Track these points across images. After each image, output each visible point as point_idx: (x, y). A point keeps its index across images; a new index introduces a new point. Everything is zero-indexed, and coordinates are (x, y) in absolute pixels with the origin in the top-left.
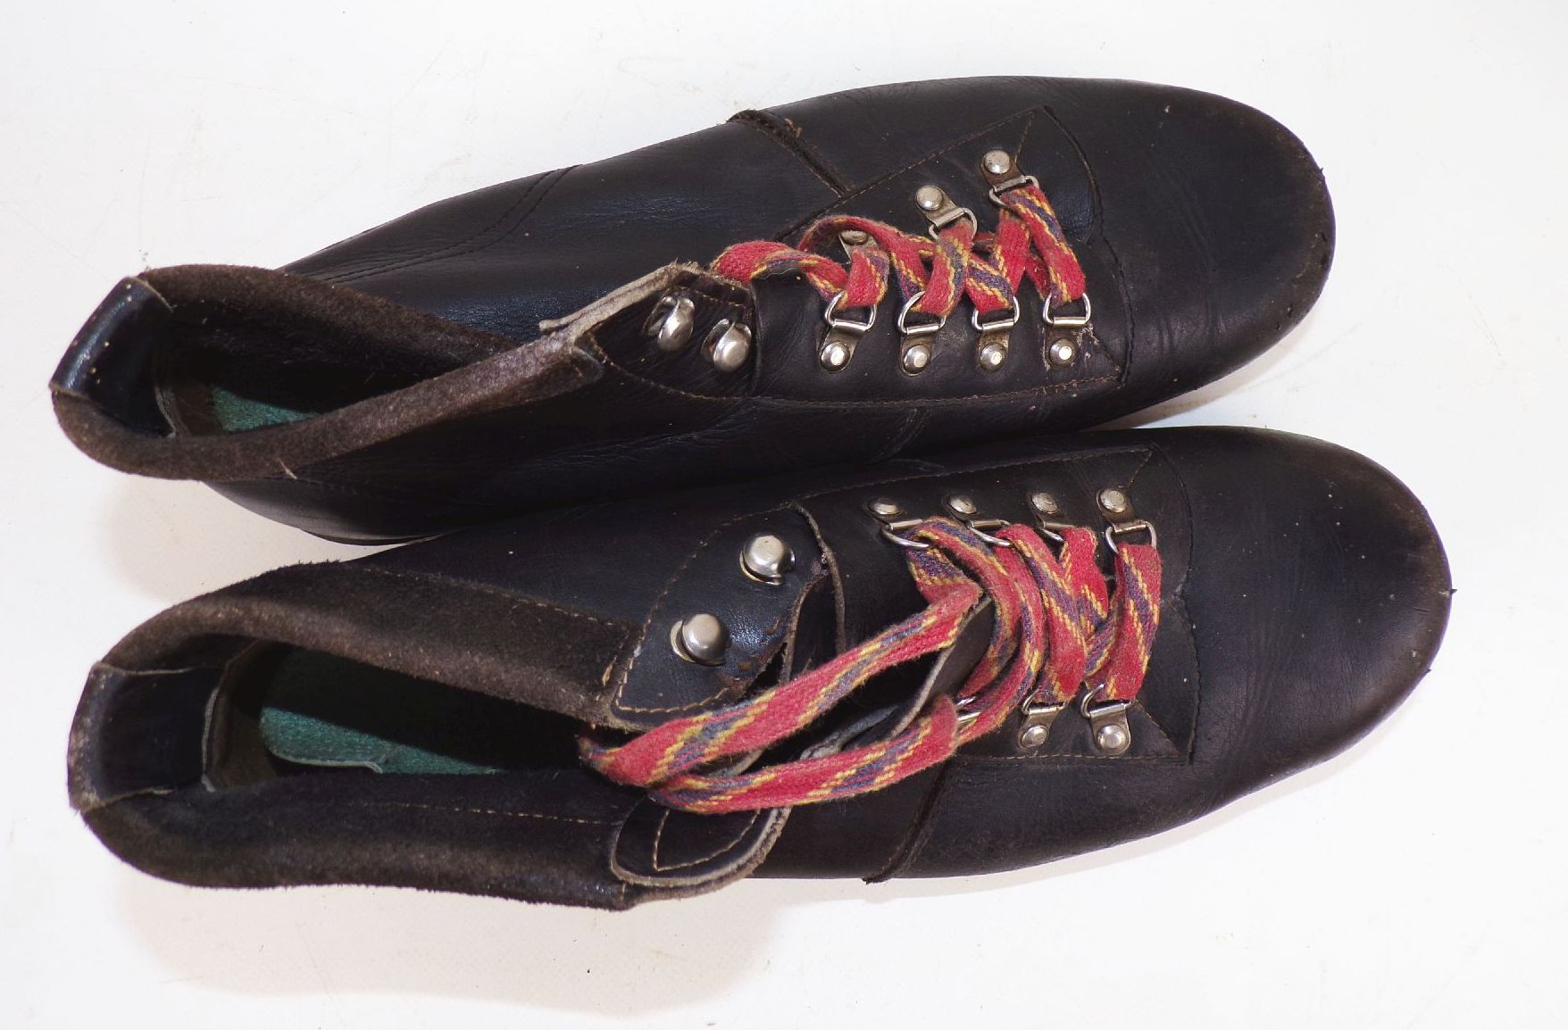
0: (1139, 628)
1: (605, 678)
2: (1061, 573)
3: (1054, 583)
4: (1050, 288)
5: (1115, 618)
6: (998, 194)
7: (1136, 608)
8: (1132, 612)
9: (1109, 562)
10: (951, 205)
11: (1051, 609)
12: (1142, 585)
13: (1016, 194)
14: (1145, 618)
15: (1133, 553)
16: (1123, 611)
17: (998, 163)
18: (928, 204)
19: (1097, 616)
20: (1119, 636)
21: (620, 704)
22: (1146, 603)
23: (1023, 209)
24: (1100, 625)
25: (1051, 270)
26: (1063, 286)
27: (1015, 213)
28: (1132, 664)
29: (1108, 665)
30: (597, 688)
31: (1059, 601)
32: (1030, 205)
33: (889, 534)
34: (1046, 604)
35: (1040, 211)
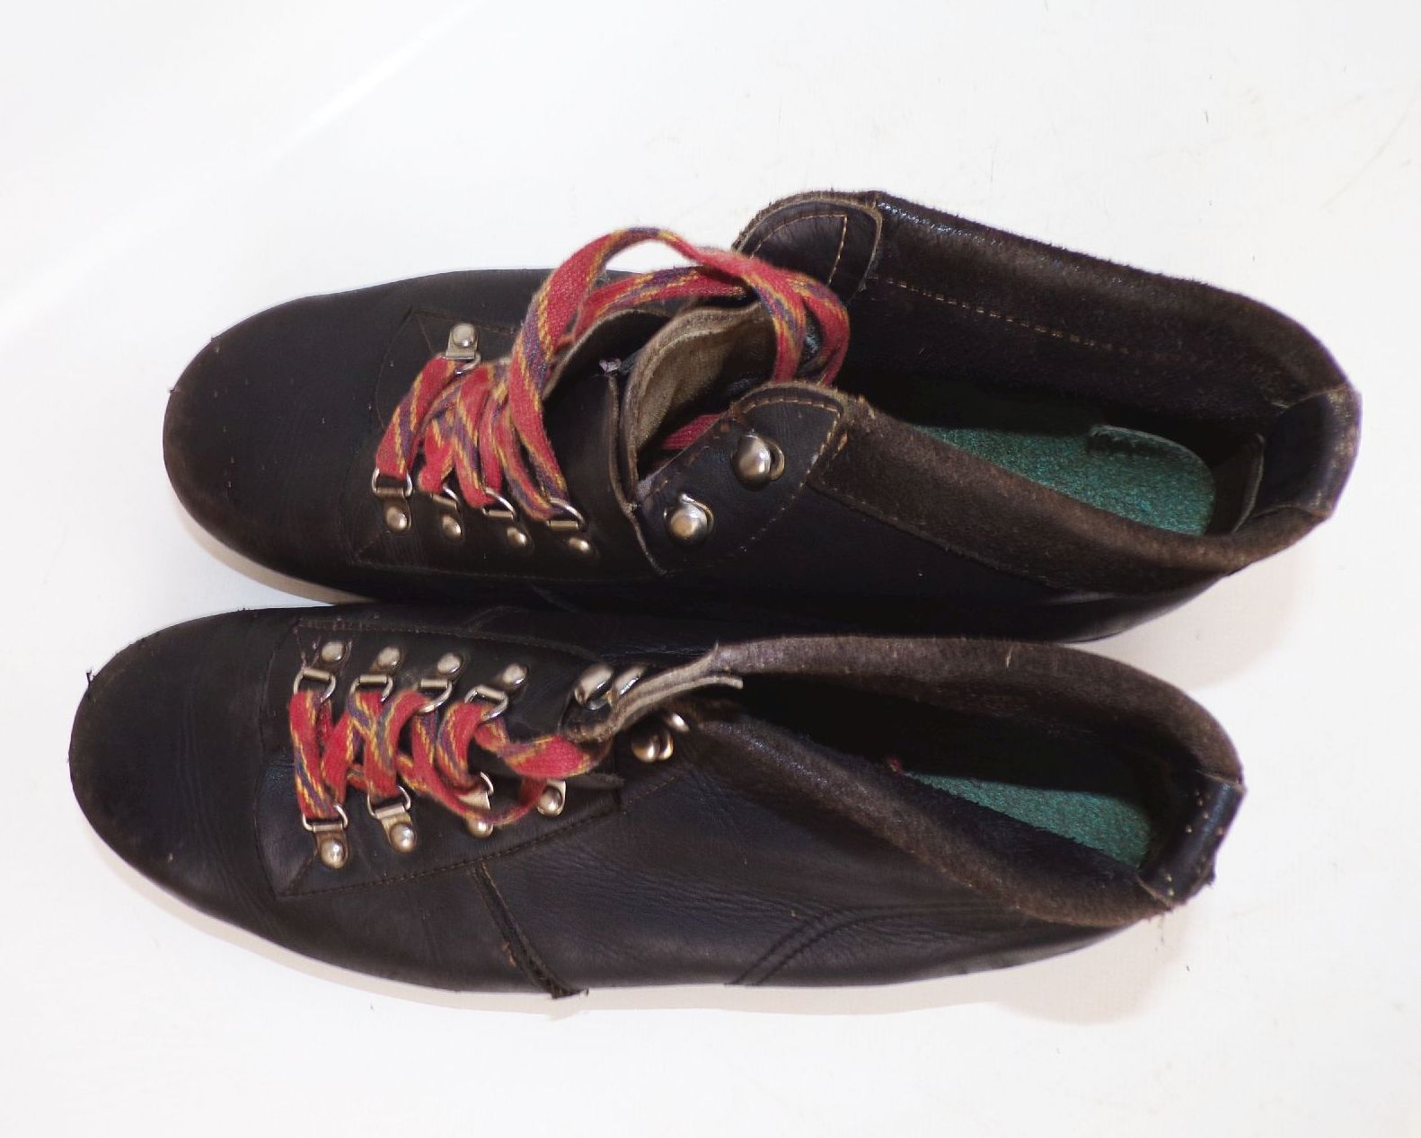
0: (413, 407)
1: (845, 438)
2: (456, 458)
3: (464, 448)
4: (320, 708)
5: (427, 417)
6: (340, 819)
7: (409, 422)
8: (414, 420)
9: (416, 464)
10: (387, 824)
11: (474, 430)
12: (398, 440)
13: (323, 811)
14: (405, 414)
15: (395, 467)
16: (420, 423)
17: (334, 855)
18: (408, 833)
19: (439, 423)
20: (430, 404)
21: (836, 414)
22: (401, 425)
23: (319, 790)
24: (440, 415)
25: (313, 722)
26: (308, 703)
27: (327, 789)
28: (428, 382)
29: (445, 387)
30: (852, 431)
31: (465, 435)
32: (313, 794)
33: (580, 517)
34: (476, 434)
35: (305, 783)
